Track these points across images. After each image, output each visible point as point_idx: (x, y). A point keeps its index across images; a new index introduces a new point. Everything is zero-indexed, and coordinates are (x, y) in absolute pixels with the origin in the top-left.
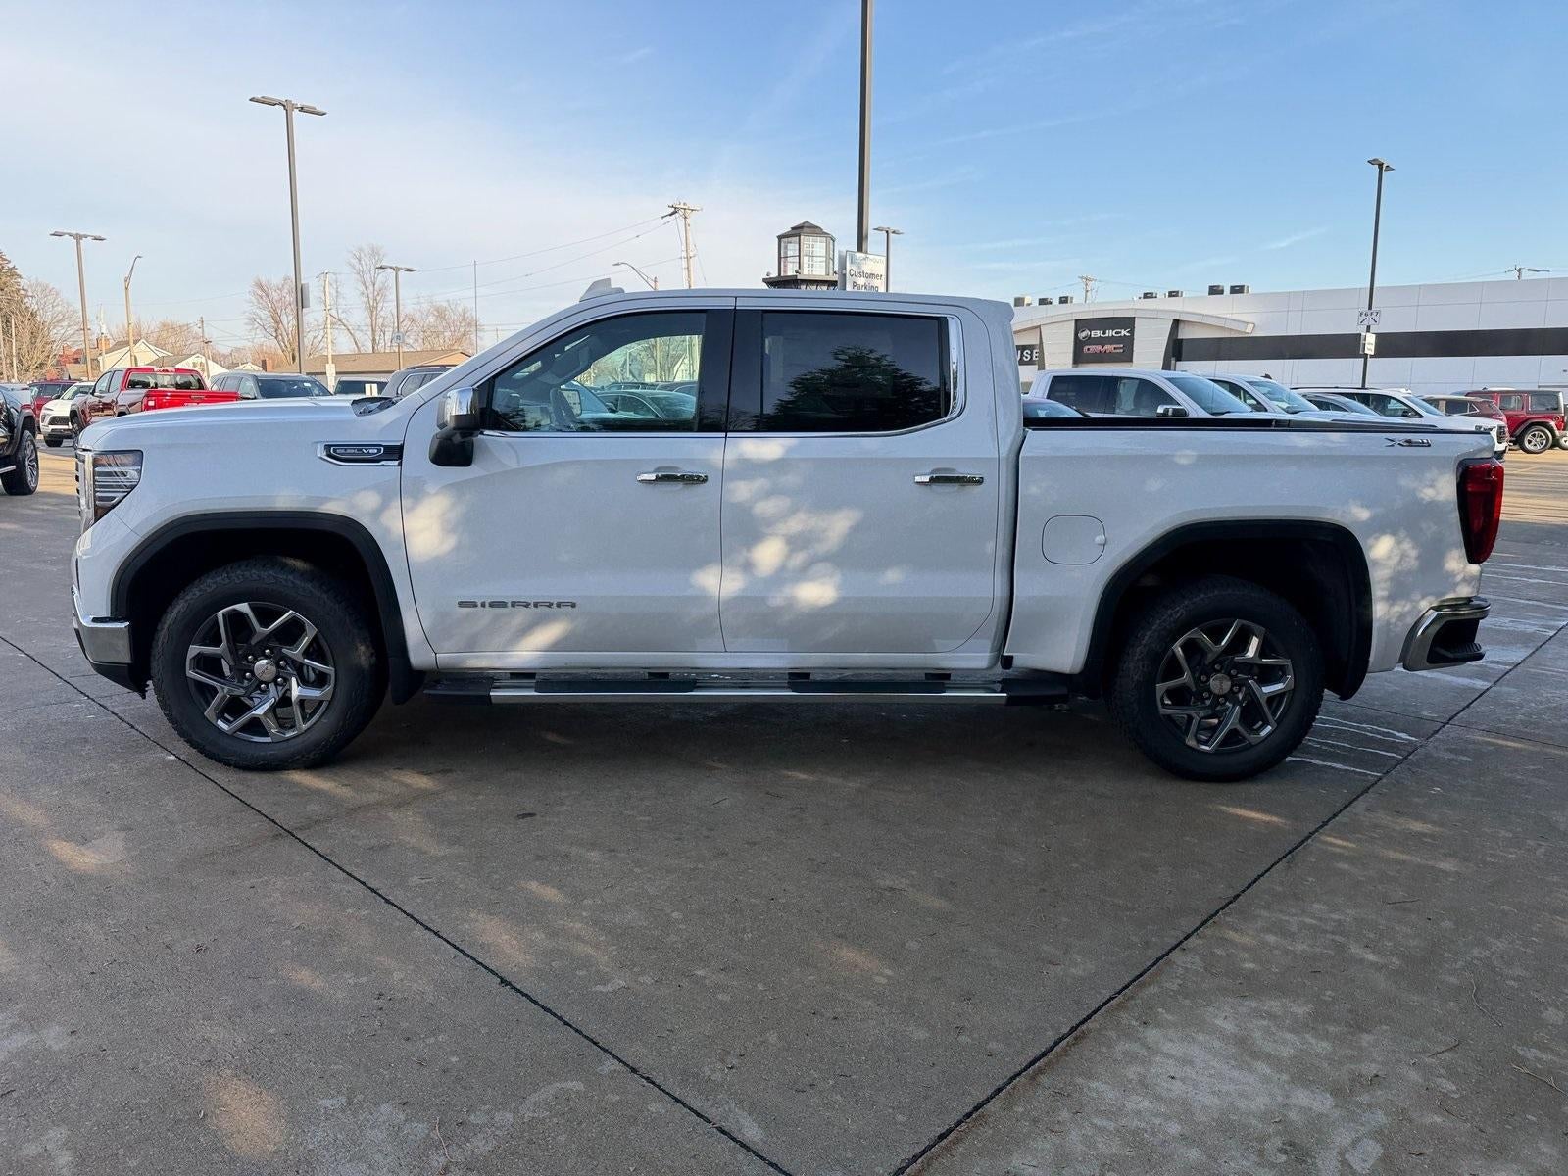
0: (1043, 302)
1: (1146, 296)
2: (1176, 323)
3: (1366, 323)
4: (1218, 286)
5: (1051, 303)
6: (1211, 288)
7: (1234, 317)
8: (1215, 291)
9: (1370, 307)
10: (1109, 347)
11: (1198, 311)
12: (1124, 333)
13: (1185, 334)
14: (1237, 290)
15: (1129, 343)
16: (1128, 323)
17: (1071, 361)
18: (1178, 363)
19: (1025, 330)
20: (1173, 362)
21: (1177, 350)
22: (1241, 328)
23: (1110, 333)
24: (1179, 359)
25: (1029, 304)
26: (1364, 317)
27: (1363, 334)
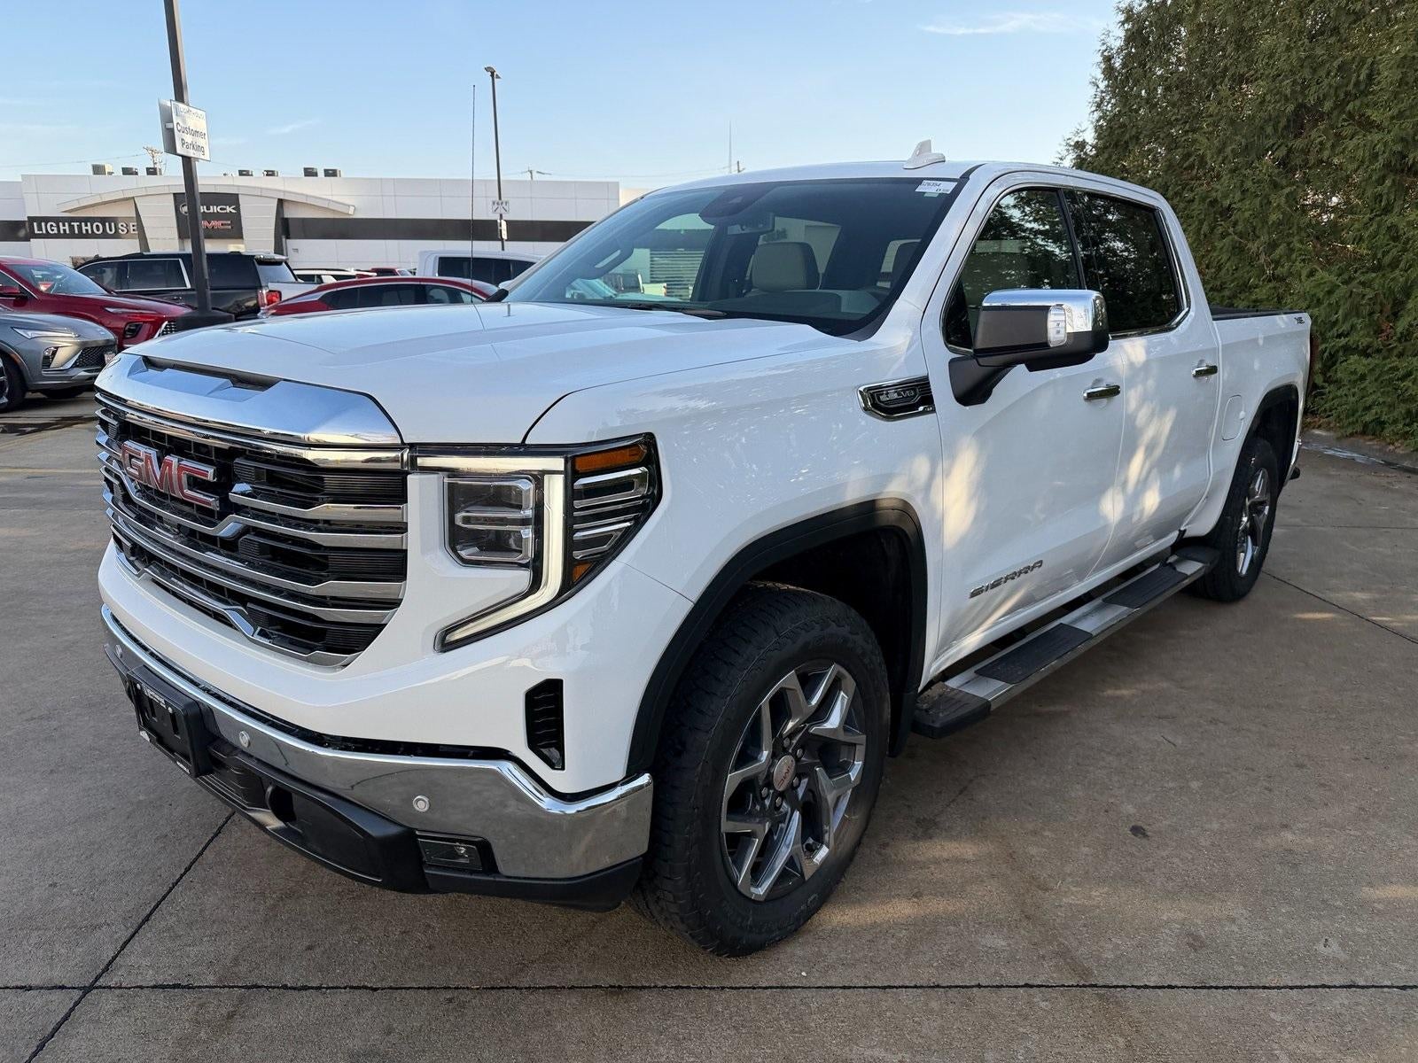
0: (127, 171)
1: (242, 173)
2: (281, 202)
3: (498, 211)
4: (313, 169)
5: (136, 173)
6: (305, 169)
7: (335, 199)
8: (310, 172)
9: (500, 198)
10: (216, 224)
11: (300, 192)
12: (229, 209)
13: (290, 213)
14: (331, 173)
15: (236, 219)
16: (233, 199)
17: (177, 236)
18: (288, 241)
19: (115, 201)
20: (284, 240)
21: (286, 229)
22: (343, 209)
23: (214, 209)
24: (288, 238)
25: (110, 173)
26: (496, 206)
27: (499, 221)
